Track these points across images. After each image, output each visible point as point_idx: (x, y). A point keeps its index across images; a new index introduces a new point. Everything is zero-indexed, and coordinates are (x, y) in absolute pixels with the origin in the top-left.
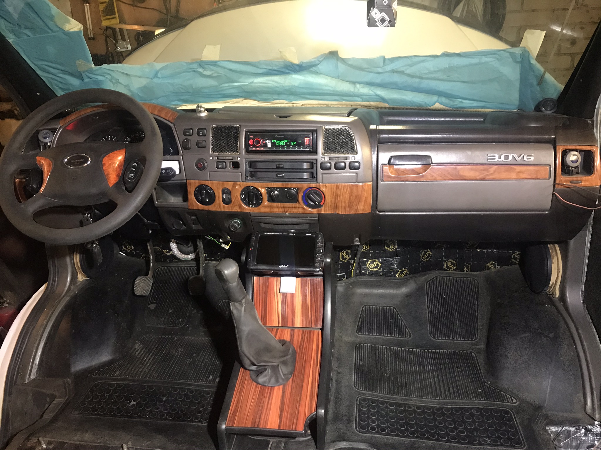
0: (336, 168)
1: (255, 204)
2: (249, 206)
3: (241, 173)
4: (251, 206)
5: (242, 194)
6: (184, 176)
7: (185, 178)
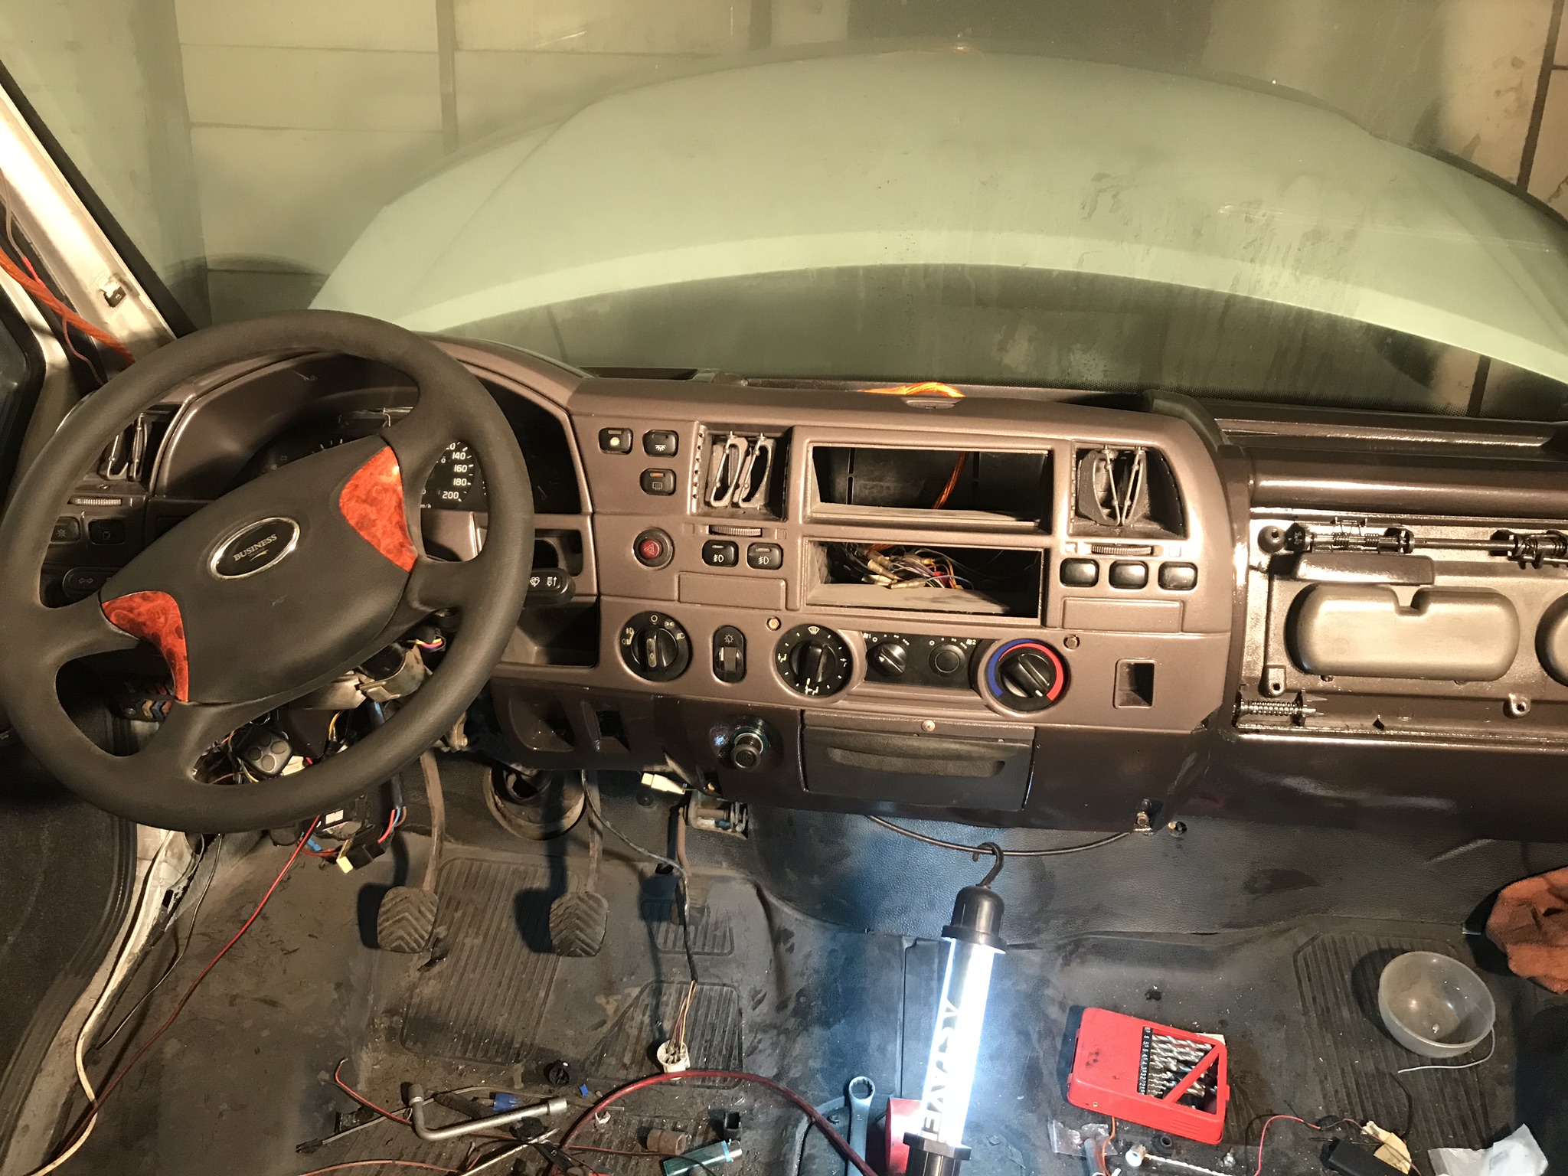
0: (1116, 580)
1: (822, 685)
2: (801, 690)
3: (785, 580)
4: (808, 690)
5: (779, 649)
6: (592, 584)
7: (595, 591)
